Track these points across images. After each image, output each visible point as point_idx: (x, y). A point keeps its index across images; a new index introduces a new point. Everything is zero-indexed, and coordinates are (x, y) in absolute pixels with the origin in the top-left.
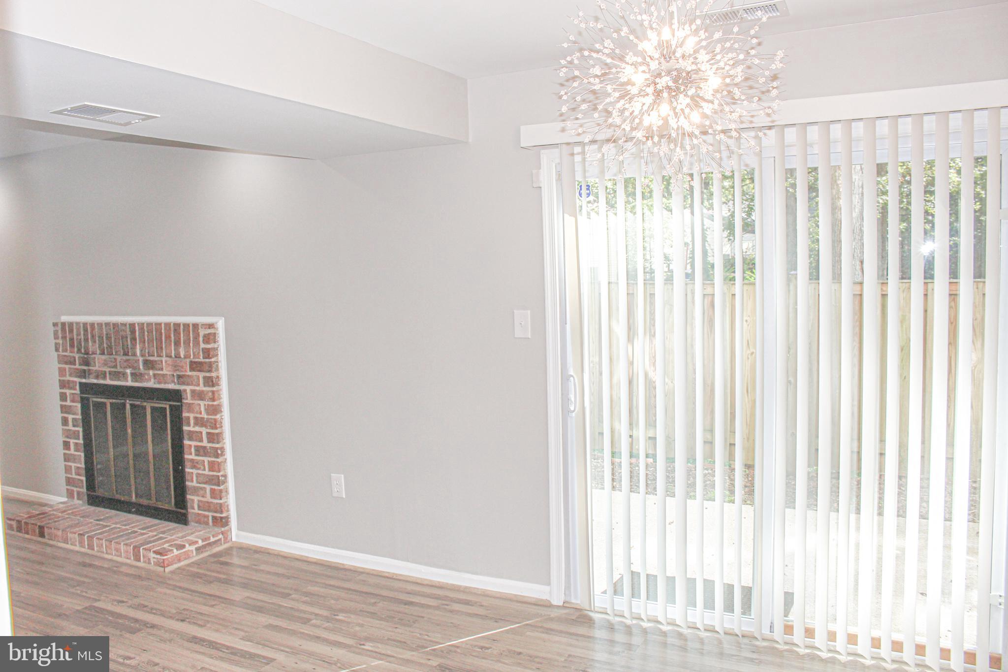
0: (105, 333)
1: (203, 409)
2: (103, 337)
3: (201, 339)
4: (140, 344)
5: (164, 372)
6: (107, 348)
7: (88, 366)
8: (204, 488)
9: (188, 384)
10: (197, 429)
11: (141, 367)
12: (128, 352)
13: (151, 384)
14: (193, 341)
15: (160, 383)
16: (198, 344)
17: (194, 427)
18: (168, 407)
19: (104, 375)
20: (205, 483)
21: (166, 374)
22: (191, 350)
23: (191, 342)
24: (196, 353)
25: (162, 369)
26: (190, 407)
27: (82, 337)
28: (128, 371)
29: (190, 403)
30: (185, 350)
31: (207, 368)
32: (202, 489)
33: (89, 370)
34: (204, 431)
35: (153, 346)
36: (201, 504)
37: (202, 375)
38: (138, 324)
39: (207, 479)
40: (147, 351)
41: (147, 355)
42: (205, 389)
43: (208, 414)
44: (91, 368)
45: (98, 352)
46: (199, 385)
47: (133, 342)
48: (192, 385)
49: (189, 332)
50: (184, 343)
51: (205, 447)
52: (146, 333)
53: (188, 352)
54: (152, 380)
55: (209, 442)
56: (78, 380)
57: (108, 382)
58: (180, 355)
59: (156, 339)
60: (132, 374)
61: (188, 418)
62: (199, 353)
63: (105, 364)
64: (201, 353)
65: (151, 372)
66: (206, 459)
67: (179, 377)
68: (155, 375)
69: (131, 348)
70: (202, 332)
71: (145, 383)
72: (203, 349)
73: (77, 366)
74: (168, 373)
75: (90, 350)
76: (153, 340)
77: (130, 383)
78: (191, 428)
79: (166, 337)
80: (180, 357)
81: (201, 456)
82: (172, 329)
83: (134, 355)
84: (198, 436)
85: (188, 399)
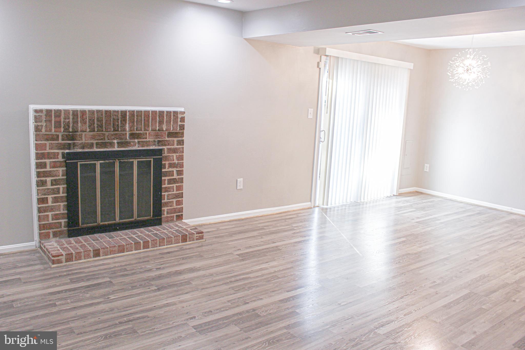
0: (96, 117)
1: (175, 158)
2: (94, 120)
3: (179, 120)
4: (129, 124)
5: (148, 140)
6: (97, 127)
7: (74, 140)
8: (172, 201)
9: (165, 145)
10: (170, 169)
11: (128, 138)
12: (118, 129)
13: (136, 148)
14: (173, 121)
15: (143, 146)
16: (177, 122)
17: (168, 169)
18: (152, 160)
19: (91, 146)
20: (172, 199)
21: (150, 141)
22: (172, 127)
23: (172, 121)
24: (175, 127)
25: (146, 138)
26: (167, 158)
27: (71, 120)
28: (115, 141)
29: (166, 156)
30: (167, 125)
31: (180, 135)
32: (170, 202)
33: (74, 143)
34: (175, 170)
35: (142, 125)
36: (169, 211)
37: (176, 139)
38: (129, 111)
39: (175, 196)
40: (135, 128)
41: (135, 130)
42: (177, 147)
43: (178, 160)
44: (75, 142)
45: (88, 130)
46: (173, 145)
47: (124, 122)
48: (169, 145)
49: (171, 116)
50: (166, 122)
51: (175, 179)
52: (136, 117)
53: (169, 127)
54: (137, 145)
55: (178, 175)
56: (60, 151)
57: (95, 149)
58: (163, 129)
59: (144, 120)
60: (118, 143)
61: (165, 164)
62: (177, 127)
63: (93, 138)
64: (178, 127)
65: (136, 140)
66: (175, 185)
67: (159, 142)
68: (139, 142)
69: (121, 127)
70: (180, 116)
71: (131, 148)
72: (179, 125)
73: (60, 141)
74: (150, 140)
75: (79, 129)
76: (142, 120)
77: (116, 148)
78: (166, 170)
79: (152, 119)
80: (163, 130)
81: (171, 184)
82: (158, 114)
83: (125, 130)
84: (171, 173)
85: (166, 154)
